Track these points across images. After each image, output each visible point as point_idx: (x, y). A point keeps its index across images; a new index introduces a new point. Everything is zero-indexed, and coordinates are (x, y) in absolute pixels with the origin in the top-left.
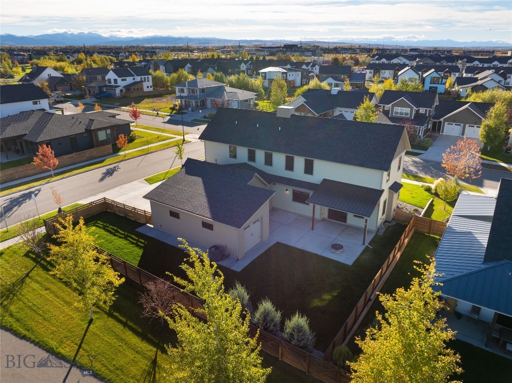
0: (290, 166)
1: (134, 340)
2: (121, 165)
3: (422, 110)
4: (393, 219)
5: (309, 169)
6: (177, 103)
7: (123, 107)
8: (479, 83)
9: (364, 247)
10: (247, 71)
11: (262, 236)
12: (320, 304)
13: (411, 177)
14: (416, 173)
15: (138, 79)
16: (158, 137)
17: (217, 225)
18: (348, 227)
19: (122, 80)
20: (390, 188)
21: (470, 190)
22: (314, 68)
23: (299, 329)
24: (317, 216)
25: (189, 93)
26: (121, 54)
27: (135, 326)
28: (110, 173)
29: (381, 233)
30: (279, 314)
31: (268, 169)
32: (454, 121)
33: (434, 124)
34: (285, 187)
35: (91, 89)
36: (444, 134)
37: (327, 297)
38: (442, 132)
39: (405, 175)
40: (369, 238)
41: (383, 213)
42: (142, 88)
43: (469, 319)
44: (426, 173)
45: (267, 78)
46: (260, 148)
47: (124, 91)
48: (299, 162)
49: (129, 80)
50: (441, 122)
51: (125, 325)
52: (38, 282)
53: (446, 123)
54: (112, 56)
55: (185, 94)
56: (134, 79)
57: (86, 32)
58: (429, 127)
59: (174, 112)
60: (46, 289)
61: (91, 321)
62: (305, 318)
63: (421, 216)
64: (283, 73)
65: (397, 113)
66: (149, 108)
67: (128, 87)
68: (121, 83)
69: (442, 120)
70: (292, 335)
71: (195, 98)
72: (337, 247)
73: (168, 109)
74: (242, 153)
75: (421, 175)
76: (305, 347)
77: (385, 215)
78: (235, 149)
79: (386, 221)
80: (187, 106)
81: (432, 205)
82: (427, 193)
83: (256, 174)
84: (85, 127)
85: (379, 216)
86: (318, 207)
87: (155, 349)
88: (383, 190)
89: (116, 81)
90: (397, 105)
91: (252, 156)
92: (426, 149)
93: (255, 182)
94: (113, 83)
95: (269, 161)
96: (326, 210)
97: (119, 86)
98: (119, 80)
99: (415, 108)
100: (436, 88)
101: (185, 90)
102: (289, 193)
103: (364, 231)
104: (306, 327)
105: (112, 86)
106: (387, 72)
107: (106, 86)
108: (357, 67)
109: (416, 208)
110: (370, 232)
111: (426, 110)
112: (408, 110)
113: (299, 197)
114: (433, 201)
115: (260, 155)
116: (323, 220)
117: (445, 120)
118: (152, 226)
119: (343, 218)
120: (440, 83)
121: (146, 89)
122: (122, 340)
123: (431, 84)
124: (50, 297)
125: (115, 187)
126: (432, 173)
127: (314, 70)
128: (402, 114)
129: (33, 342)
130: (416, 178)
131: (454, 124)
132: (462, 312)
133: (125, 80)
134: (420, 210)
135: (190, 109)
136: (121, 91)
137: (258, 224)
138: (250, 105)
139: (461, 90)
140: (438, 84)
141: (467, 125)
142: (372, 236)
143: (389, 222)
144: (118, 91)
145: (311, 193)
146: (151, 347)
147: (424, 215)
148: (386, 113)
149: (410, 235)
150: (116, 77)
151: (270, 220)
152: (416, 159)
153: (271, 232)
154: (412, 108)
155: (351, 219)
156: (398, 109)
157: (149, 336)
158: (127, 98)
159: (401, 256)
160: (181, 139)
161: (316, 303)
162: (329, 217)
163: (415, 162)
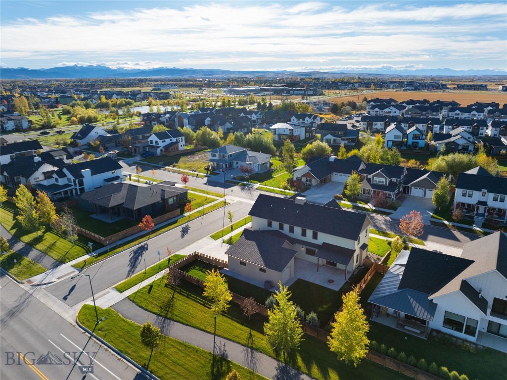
0: (304, 234)
1: (238, 325)
2: (190, 224)
3: (394, 180)
4: (364, 264)
5: (315, 236)
6: (210, 164)
7: (167, 167)
8: (452, 139)
9: (345, 282)
10: (257, 121)
11: (290, 275)
12: (322, 310)
13: (380, 233)
14: (385, 230)
15: (174, 140)
16: (206, 200)
17: (268, 270)
18: (338, 269)
19: (163, 142)
20: (361, 248)
21: (417, 243)
22: (316, 120)
23: (313, 318)
24: (320, 263)
25: (220, 157)
26: (138, 96)
27: (237, 320)
28: (185, 231)
29: (355, 273)
30: (303, 313)
31: (291, 235)
32: (418, 186)
33: (405, 188)
34: (301, 246)
35: (137, 149)
36: (412, 195)
37: (325, 307)
38: (410, 194)
39: (377, 232)
40: (348, 276)
41: (357, 261)
42: (177, 148)
43: (393, 316)
44: (391, 230)
45: (277, 133)
46: (287, 223)
47: (163, 150)
48: (309, 233)
49: (168, 141)
50: (409, 187)
51: (232, 319)
52: (180, 301)
53: (413, 188)
54: (130, 98)
55: (217, 158)
56: (171, 140)
57: (95, 65)
58: (401, 190)
59: (209, 172)
60: (187, 304)
61: (215, 318)
62: (315, 314)
63: (380, 263)
64: (290, 130)
65: (376, 181)
66: (188, 168)
67: (166, 147)
68: (161, 144)
69: (409, 185)
70: (310, 321)
71: (225, 161)
72: (331, 281)
73: (203, 169)
74: (276, 225)
75: (388, 232)
76: (316, 326)
77: (358, 263)
78: (271, 222)
79: (359, 266)
80: (218, 167)
81: (389, 254)
82: (388, 246)
83: (286, 240)
84: (160, 196)
85: (354, 263)
86: (320, 259)
87: (249, 329)
88: (355, 250)
89: (157, 142)
90: (376, 175)
91: (281, 227)
92: (395, 209)
93: (286, 245)
94: (154, 144)
95: (292, 230)
96: (325, 261)
97: (160, 147)
98: (160, 142)
99: (388, 179)
100: (417, 143)
101: (217, 155)
102: (304, 249)
103: (345, 272)
104: (316, 318)
105: (153, 147)
106: (379, 123)
107: (149, 146)
108: (354, 112)
109: (379, 257)
110: (349, 272)
111: (397, 180)
112: (384, 180)
113: (309, 252)
114: (391, 251)
115: (286, 227)
116: (324, 265)
117: (412, 185)
118: (228, 269)
119: (335, 265)
120: (421, 138)
121: (180, 148)
122: (233, 325)
123: (413, 139)
124: (190, 307)
125: (194, 242)
126: (395, 230)
127: (316, 121)
128: (379, 182)
129: (192, 327)
130: (384, 234)
131: (418, 188)
132: (390, 314)
133: (164, 141)
134: (380, 258)
135: (221, 170)
136: (161, 150)
137: (289, 269)
138: (267, 166)
139: (438, 145)
140: (419, 139)
141: (427, 190)
142: (351, 274)
143: (361, 266)
144: (159, 150)
145: (317, 251)
146: (247, 328)
147: (383, 263)
148: (369, 180)
149: (372, 274)
150: (157, 139)
151: (295, 266)
152: (387, 218)
153: (295, 272)
154: (386, 179)
155: (339, 266)
156: (377, 179)
157: (245, 324)
158: (167, 156)
159: (365, 286)
160: (223, 201)
161: (320, 309)
162: (327, 264)
163: (386, 220)
